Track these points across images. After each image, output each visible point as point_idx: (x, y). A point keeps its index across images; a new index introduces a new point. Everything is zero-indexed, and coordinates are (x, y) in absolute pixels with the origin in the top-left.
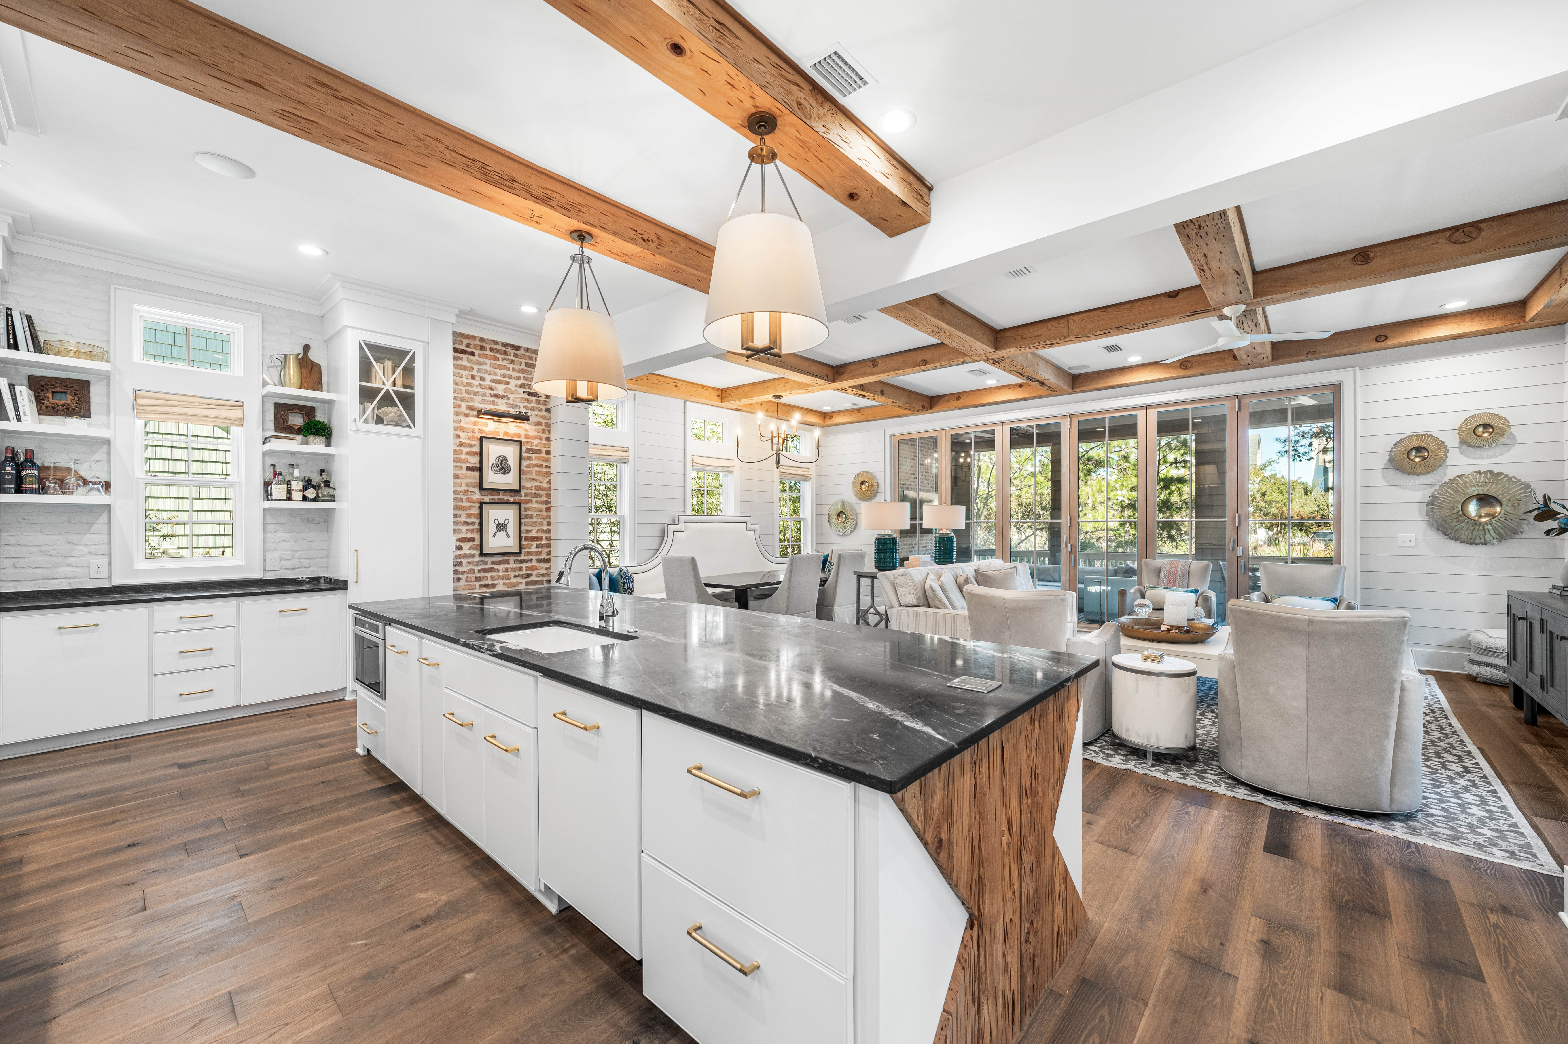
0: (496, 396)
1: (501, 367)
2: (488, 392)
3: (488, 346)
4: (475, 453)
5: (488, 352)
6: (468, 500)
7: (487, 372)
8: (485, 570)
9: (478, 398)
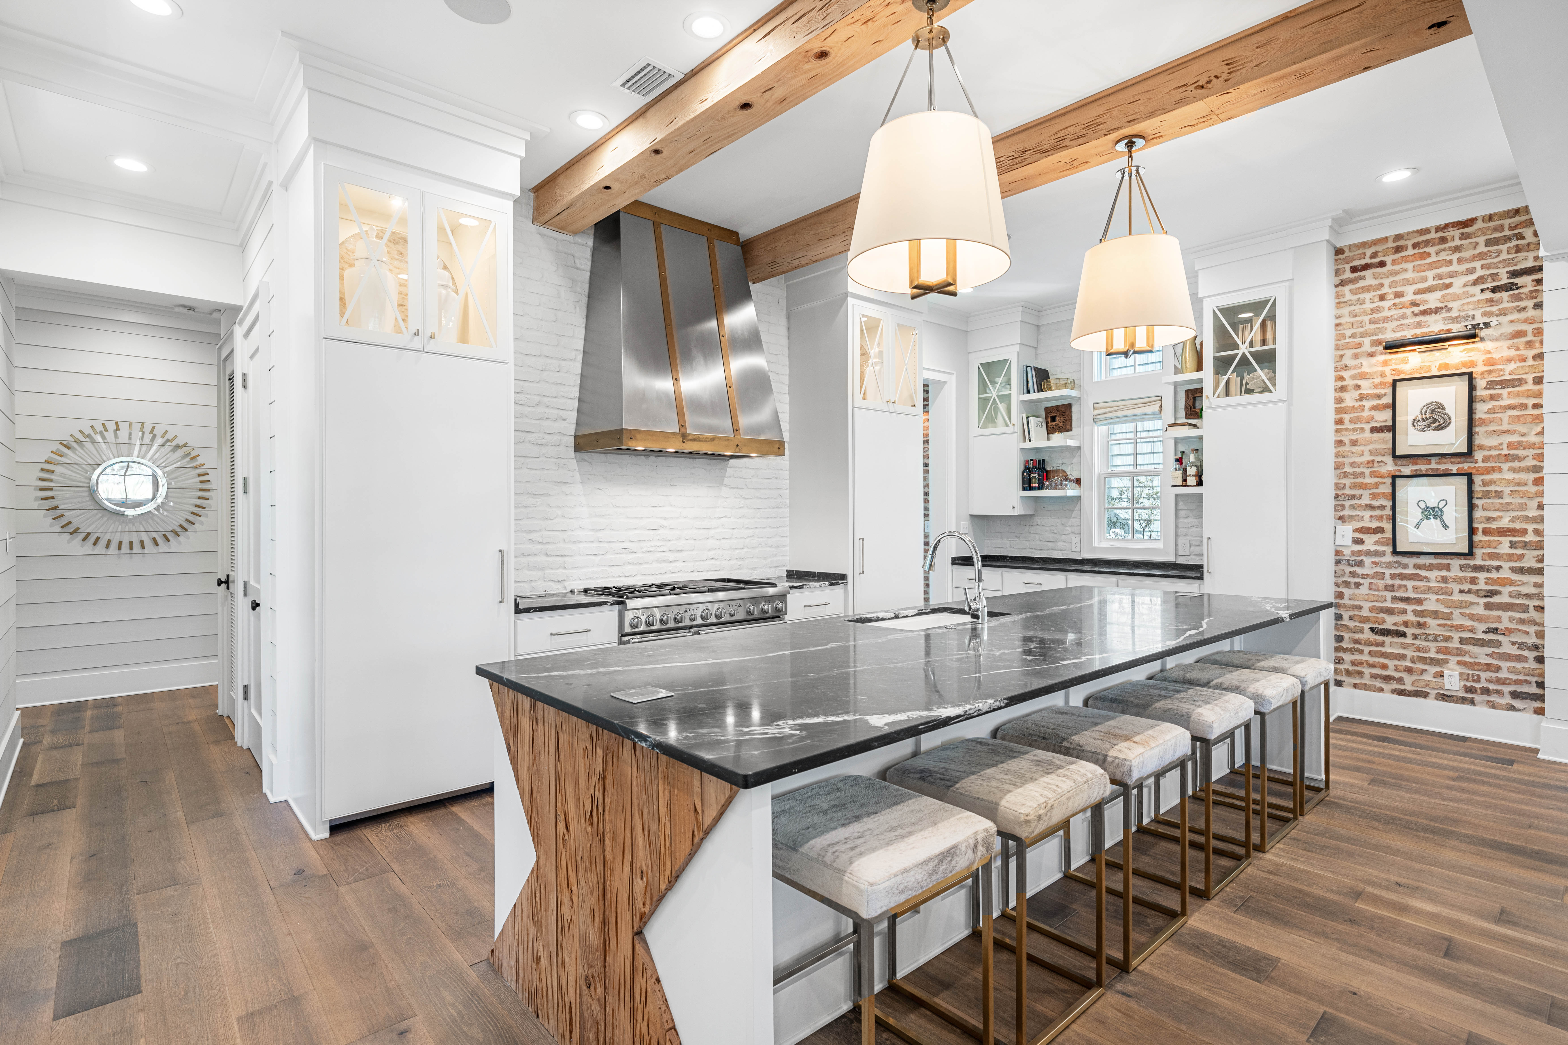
0: (1424, 313)
1: (1432, 266)
2: (1408, 311)
3: (1410, 243)
4: (1386, 406)
5: (1410, 251)
6: (1373, 474)
8: (1402, 577)
9: (1390, 325)
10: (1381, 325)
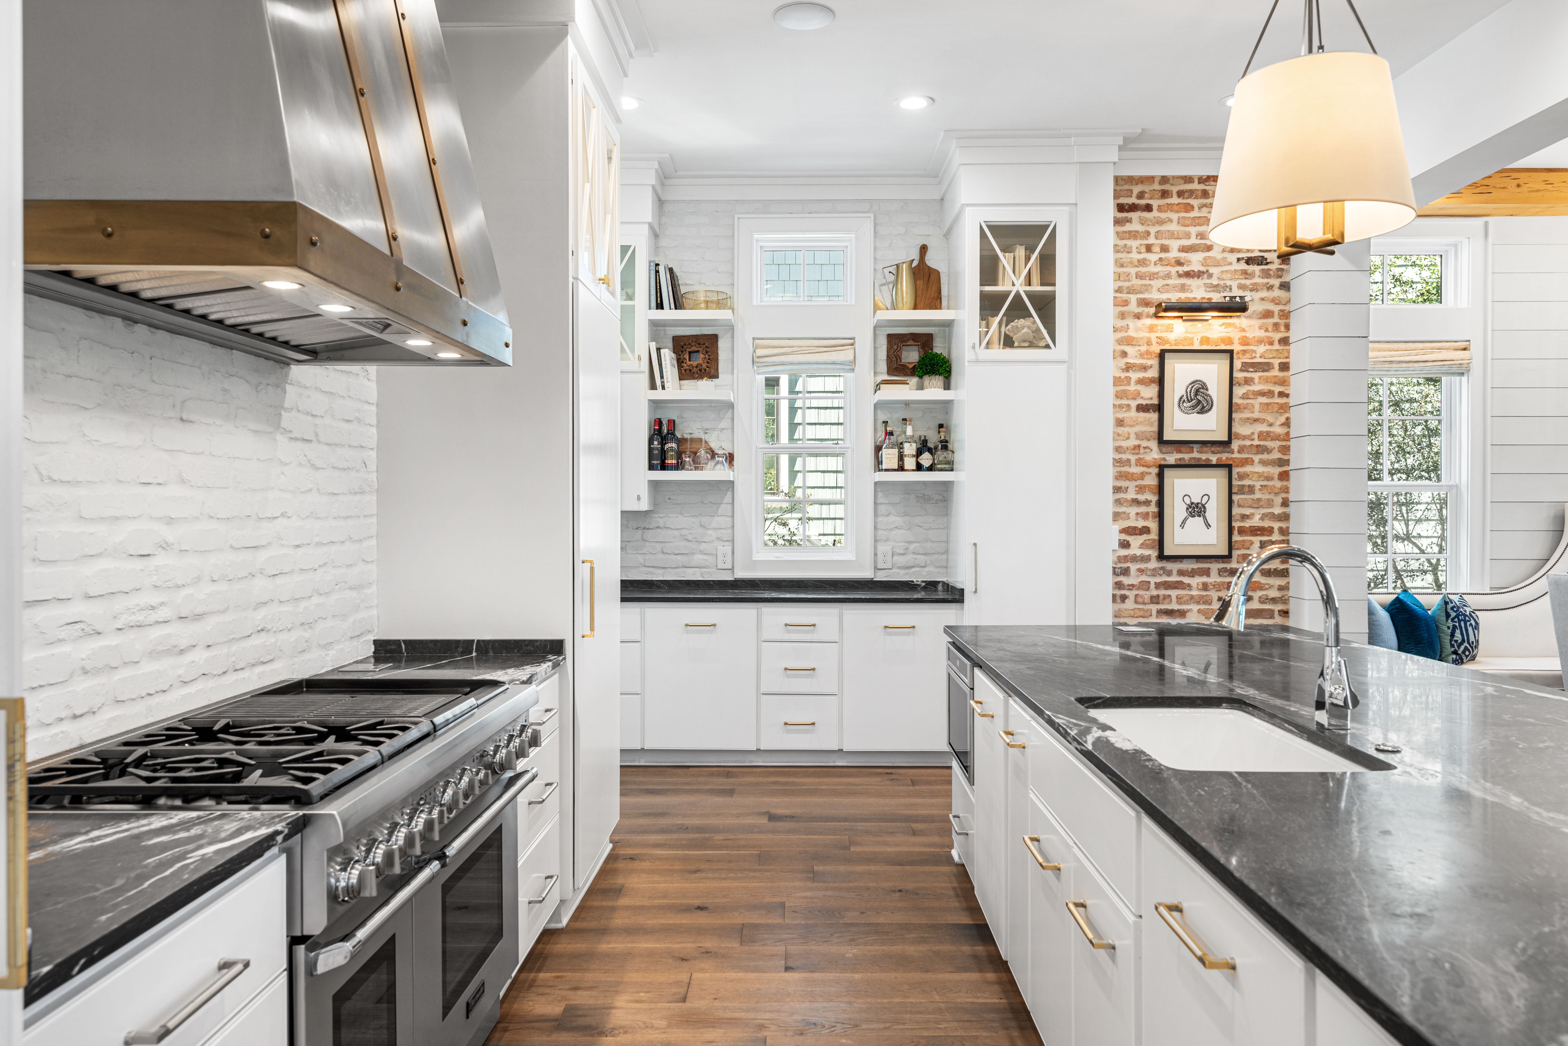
0: (1188, 275)
1: (1194, 221)
2: (1174, 270)
3: (1175, 189)
4: (1151, 381)
5: (1175, 200)
6: (1140, 463)
7: (1172, 235)
8: (1167, 585)
9: (1157, 283)
10: (1147, 282)
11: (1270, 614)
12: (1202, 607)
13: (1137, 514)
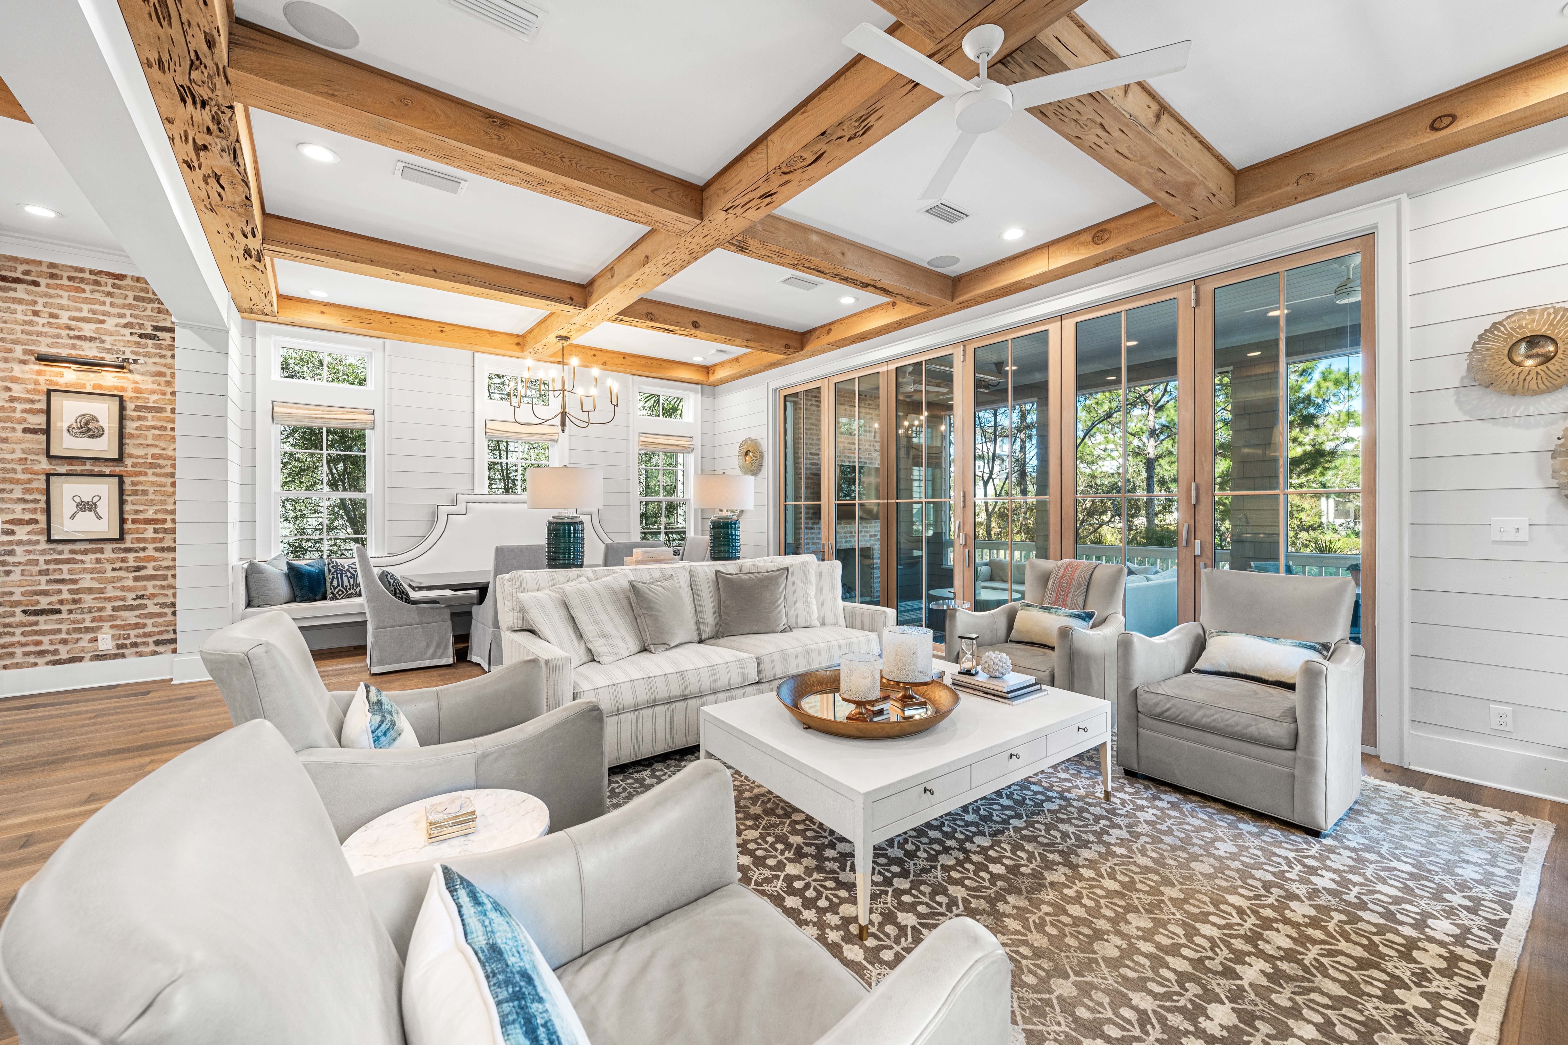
0: (79, 338)
1: (86, 301)
2: (64, 333)
3: (65, 275)
4: (39, 411)
5: (65, 282)
6: (27, 471)
7: (62, 307)
8: (57, 561)
9: (43, 340)
10: (35, 338)
11: (165, 578)
12: (95, 576)
13: (24, 509)
